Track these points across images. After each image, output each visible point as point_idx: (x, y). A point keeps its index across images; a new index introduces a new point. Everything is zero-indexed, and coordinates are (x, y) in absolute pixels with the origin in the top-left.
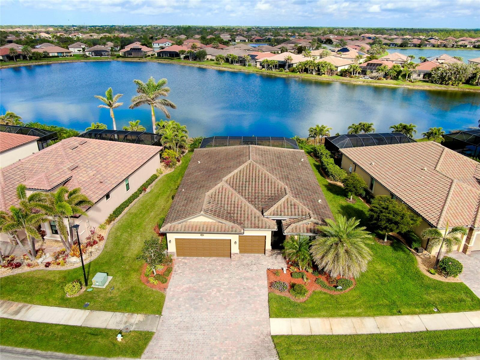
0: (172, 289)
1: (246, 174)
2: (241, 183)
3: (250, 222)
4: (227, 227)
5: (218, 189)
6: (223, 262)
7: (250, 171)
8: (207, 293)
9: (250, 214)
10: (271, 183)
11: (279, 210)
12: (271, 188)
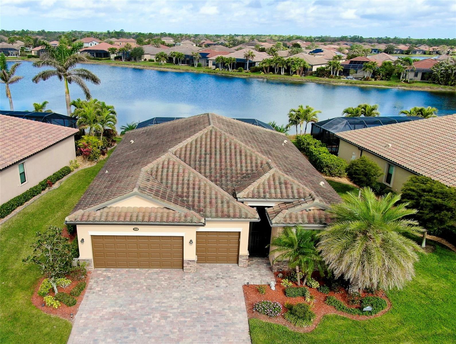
0: (84, 316)
1: (206, 144)
2: (198, 156)
3: (214, 209)
4: (177, 215)
5: (161, 163)
6: (171, 276)
7: (211, 141)
8: (144, 321)
9: (214, 197)
10: (246, 156)
11: (261, 190)
12: (246, 163)
